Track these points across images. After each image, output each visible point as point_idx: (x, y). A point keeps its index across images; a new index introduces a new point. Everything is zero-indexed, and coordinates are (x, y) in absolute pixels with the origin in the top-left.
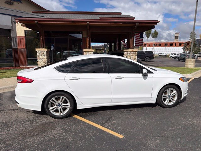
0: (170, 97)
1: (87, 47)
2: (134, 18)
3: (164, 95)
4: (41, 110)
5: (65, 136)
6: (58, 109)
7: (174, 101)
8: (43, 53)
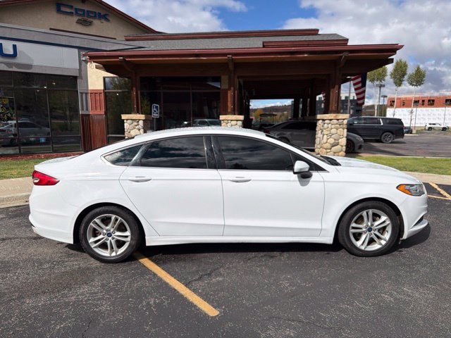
0: (372, 232)
1: (229, 110)
2: (348, 40)
3: (354, 225)
4: (72, 243)
5: (99, 299)
6: (106, 243)
7: (383, 242)
8: (136, 123)
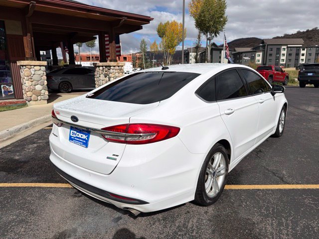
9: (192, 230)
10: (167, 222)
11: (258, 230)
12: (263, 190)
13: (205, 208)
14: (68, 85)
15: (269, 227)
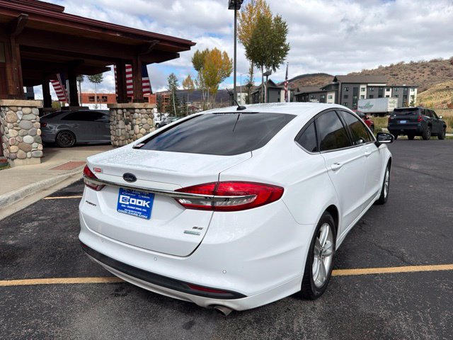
9: (300, 334)
10: (263, 325)
11: (389, 329)
12: (382, 274)
13: (311, 304)
14: (69, 135)
15: (402, 323)
